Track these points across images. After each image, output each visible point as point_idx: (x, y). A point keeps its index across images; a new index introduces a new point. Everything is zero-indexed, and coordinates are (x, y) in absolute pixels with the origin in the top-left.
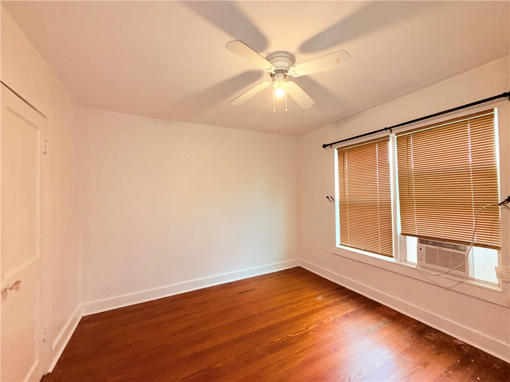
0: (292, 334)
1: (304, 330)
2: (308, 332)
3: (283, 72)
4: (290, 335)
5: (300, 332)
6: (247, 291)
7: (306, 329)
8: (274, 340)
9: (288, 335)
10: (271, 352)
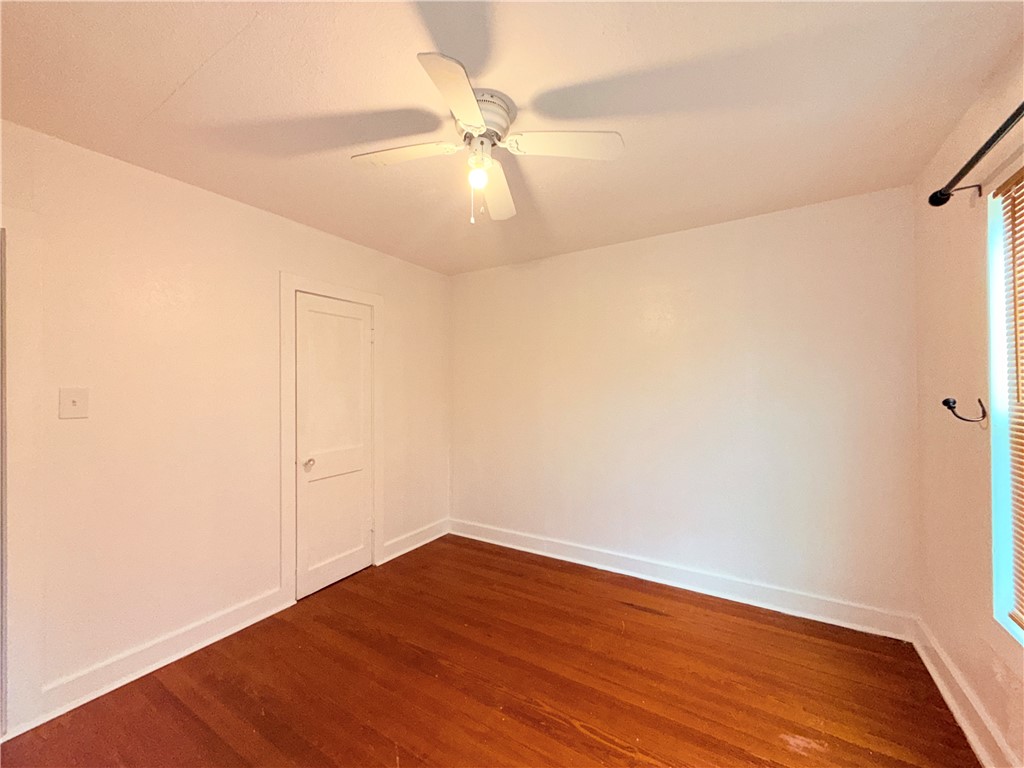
0: (582, 726)
1: (617, 745)
2: (621, 756)
3: (493, 137)
4: (577, 724)
5: (605, 738)
6: (645, 610)
7: (623, 748)
8: (541, 703)
9: (573, 721)
10: (507, 710)
